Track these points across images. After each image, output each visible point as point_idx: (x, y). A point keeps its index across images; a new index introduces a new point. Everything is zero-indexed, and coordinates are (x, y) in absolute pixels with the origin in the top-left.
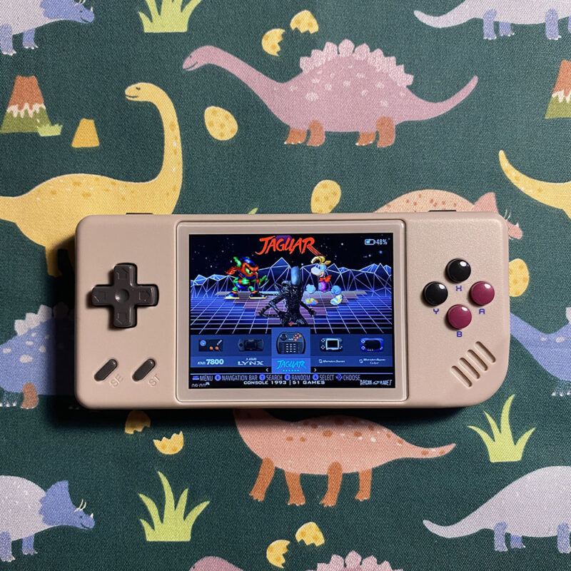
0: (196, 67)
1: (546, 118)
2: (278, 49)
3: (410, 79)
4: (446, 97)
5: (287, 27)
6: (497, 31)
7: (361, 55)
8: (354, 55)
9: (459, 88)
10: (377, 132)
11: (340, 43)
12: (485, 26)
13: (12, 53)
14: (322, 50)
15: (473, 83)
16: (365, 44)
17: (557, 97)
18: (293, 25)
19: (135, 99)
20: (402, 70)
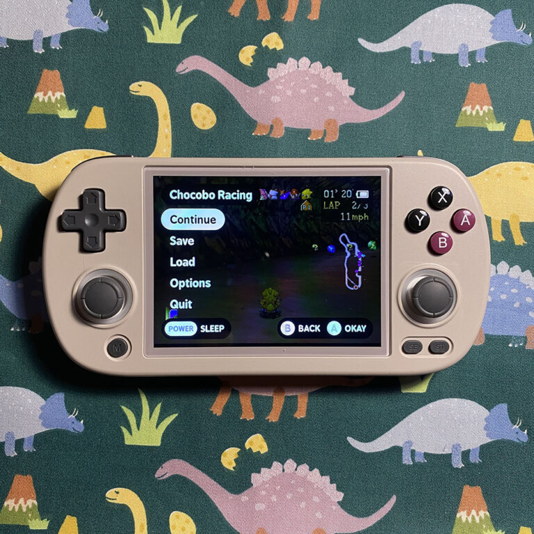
0: (187, 71)
1: (457, 126)
2: (252, 61)
3: (352, 91)
4: (379, 106)
5: (259, 45)
6: (421, 58)
7: (315, 70)
8: (310, 69)
9: (390, 100)
10: (325, 130)
11: (299, 59)
12: (412, 53)
13: (41, 51)
14: (286, 63)
15: (401, 97)
16: (319, 62)
17: (466, 110)
18: (264, 43)
19: (137, 94)
20: (347, 83)
